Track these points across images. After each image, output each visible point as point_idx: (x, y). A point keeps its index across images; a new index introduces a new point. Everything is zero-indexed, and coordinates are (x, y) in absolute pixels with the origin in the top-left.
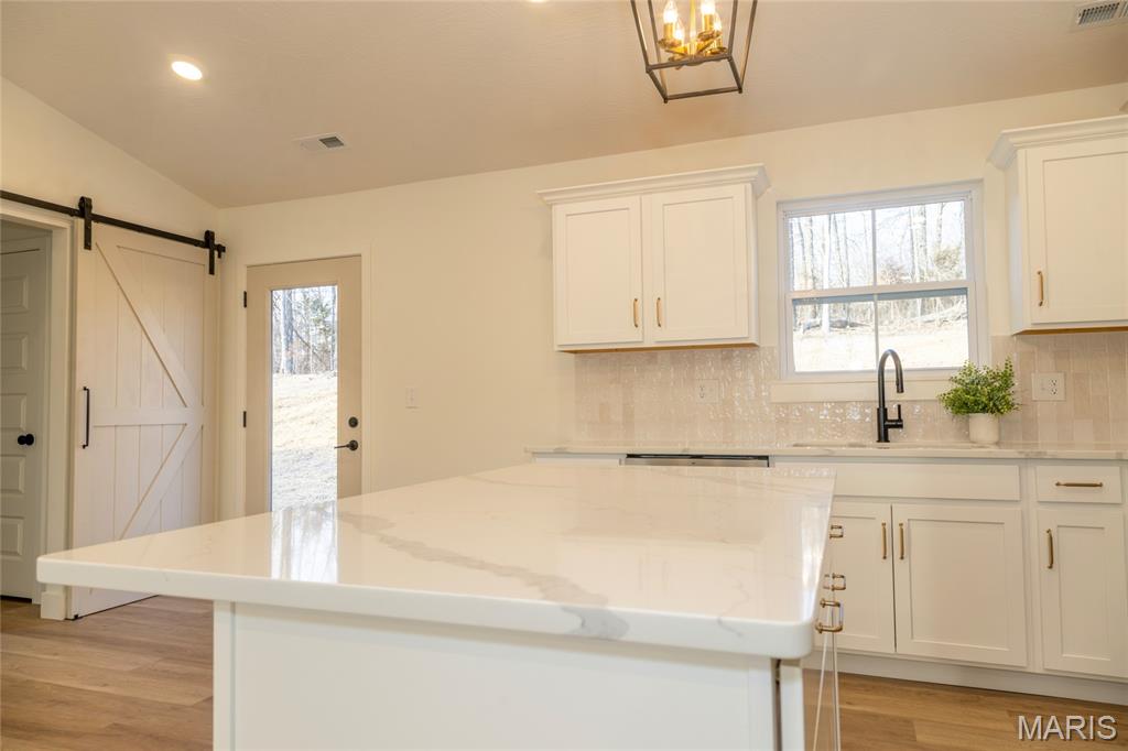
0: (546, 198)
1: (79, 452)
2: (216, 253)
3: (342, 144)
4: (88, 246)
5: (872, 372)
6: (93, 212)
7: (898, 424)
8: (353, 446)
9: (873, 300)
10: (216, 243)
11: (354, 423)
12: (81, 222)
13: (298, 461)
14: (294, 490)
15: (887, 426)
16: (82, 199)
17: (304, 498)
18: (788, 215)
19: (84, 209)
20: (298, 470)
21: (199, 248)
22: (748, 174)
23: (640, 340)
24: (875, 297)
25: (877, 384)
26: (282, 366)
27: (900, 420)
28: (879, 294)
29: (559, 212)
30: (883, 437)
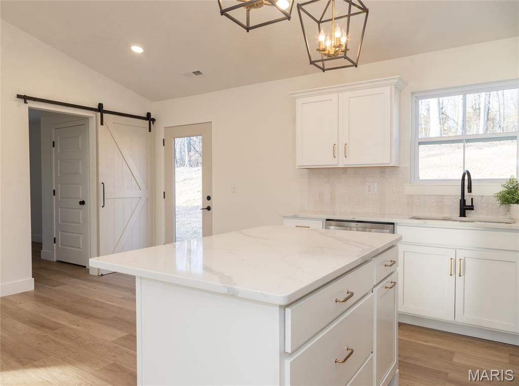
0: (293, 96)
1: (101, 209)
2: (152, 122)
3: (202, 74)
4: (102, 124)
5: (459, 180)
6: (104, 109)
7: (471, 208)
8: (209, 208)
9: (463, 142)
10: (152, 117)
11: (209, 198)
12: (99, 114)
13: (192, 209)
14: (189, 224)
15: (465, 209)
16: (99, 104)
17: (193, 228)
18: (418, 98)
19: (100, 109)
20: (192, 214)
21: (144, 121)
22: (393, 81)
23: (337, 164)
24: (464, 141)
25: (460, 187)
26: (186, 163)
27: (472, 205)
28: (466, 140)
29: (299, 102)
30: (463, 214)
